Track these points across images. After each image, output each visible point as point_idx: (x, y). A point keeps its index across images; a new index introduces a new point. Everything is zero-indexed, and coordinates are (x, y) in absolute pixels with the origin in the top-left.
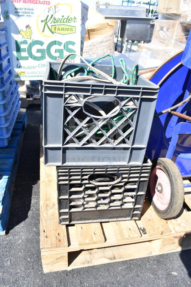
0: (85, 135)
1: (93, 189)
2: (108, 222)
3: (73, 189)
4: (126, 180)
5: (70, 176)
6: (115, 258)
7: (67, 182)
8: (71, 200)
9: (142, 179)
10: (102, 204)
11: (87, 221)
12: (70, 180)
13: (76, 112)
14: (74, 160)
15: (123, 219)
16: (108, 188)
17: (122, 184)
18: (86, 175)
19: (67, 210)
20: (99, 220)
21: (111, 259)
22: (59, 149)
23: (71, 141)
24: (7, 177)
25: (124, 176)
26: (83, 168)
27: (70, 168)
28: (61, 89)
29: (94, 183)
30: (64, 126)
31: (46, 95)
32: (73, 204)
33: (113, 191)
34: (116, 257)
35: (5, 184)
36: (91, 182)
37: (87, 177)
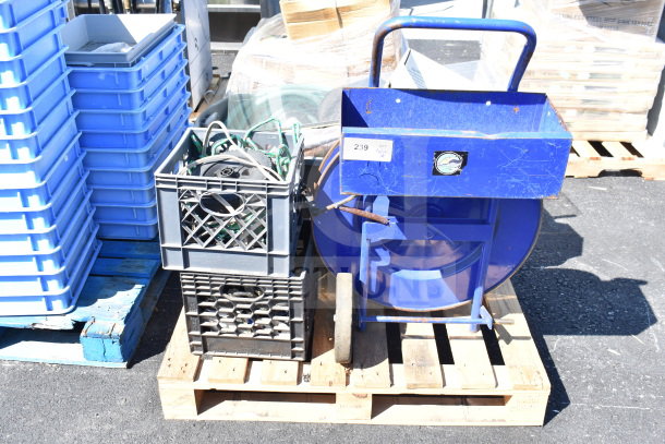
0: (208, 236)
1: (229, 305)
2: (261, 360)
3: (204, 304)
4: (271, 297)
5: (198, 285)
6: (267, 415)
7: (193, 293)
8: (203, 320)
9: (294, 299)
10: (246, 329)
11: (228, 354)
12: (198, 291)
13: (194, 207)
14: (199, 265)
15: (279, 357)
16: (248, 306)
17: (266, 303)
18: (218, 285)
19: (198, 333)
20: (246, 355)
21: (261, 415)
22: (178, 249)
23: (192, 241)
24: (140, 286)
25: (267, 291)
26: (211, 275)
27: (196, 274)
28: (173, 183)
29: (229, 298)
30: (182, 224)
31: (159, 189)
32: (206, 324)
33: (257, 312)
34: (270, 414)
35: (136, 296)
36: (225, 295)
37: (217, 288)
